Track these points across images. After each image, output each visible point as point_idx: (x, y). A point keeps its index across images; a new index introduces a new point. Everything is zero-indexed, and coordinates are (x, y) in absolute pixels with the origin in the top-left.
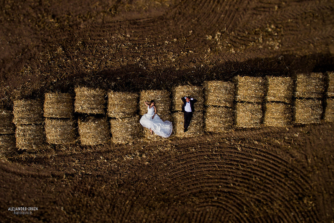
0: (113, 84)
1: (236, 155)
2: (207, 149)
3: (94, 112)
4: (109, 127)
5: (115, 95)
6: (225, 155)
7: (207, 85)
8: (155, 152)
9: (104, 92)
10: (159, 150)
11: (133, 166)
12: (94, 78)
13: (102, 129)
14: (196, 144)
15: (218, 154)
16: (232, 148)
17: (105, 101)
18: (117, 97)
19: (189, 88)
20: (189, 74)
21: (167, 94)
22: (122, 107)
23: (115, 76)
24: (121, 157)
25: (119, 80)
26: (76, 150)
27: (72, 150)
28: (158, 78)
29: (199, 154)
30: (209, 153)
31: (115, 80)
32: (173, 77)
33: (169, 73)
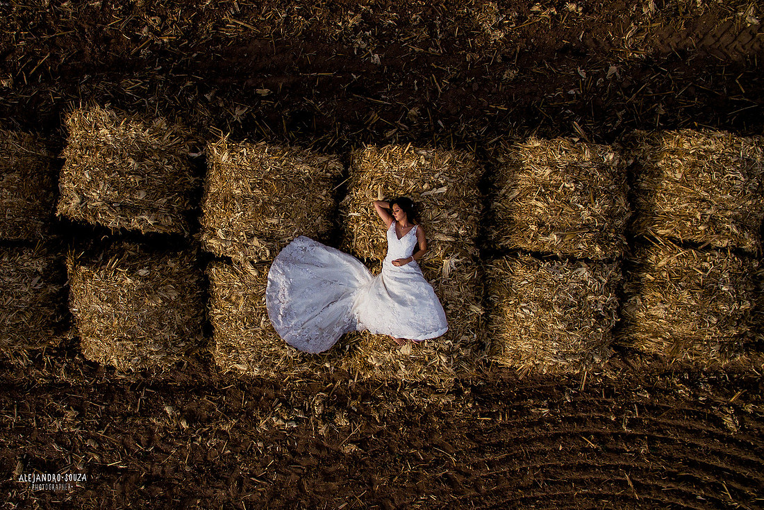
0: (239, 114)
1: (716, 445)
2: (600, 411)
3: (135, 224)
4: (204, 294)
5: (238, 157)
6: (670, 441)
7: (648, 147)
8: (391, 408)
9: (189, 138)
10: (404, 400)
11: (294, 453)
12: (166, 82)
13: (169, 301)
14: (557, 388)
15: (642, 437)
16: (699, 417)
17: (192, 180)
18: (245, 162)
19: (580, 152)
20: (554, 99)
21: (472, 171)
22: (263, 211)
23: (250, 82)
24: (249, 413)
25: (265, 98)
26: (68, 370)
27: (51, 368)
28: (429, 105)
29: (567, 428)
30: (606, 429)
31: (252, 98)
32: (488, 108)
33: (475, 87)
